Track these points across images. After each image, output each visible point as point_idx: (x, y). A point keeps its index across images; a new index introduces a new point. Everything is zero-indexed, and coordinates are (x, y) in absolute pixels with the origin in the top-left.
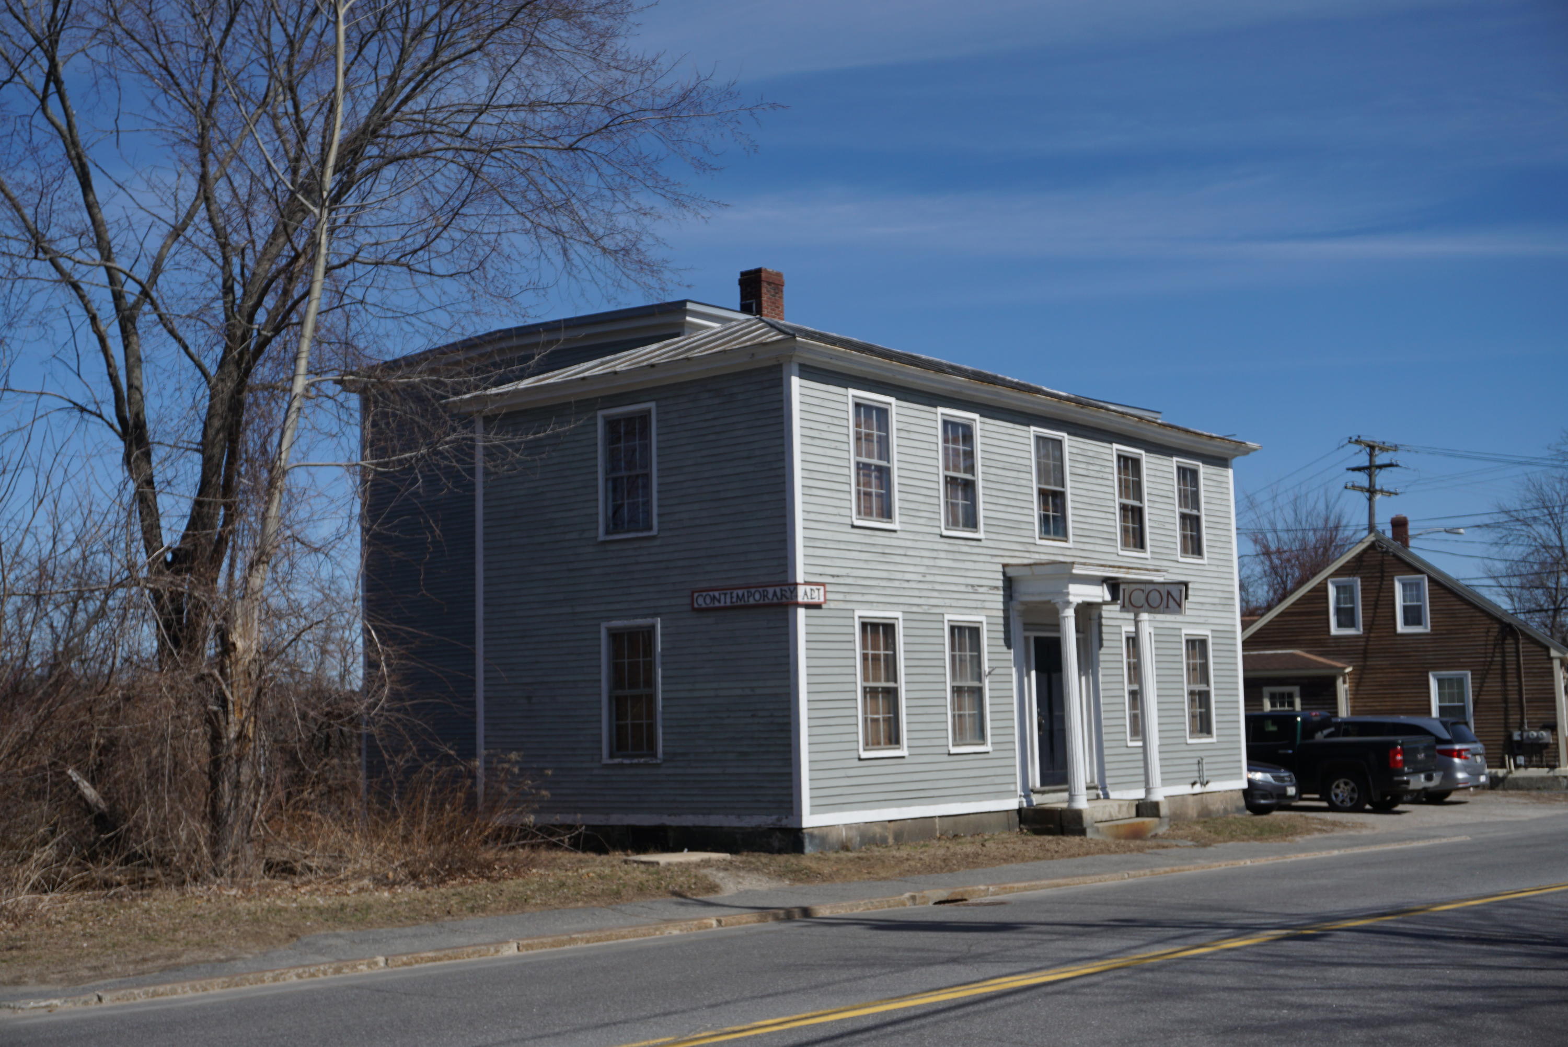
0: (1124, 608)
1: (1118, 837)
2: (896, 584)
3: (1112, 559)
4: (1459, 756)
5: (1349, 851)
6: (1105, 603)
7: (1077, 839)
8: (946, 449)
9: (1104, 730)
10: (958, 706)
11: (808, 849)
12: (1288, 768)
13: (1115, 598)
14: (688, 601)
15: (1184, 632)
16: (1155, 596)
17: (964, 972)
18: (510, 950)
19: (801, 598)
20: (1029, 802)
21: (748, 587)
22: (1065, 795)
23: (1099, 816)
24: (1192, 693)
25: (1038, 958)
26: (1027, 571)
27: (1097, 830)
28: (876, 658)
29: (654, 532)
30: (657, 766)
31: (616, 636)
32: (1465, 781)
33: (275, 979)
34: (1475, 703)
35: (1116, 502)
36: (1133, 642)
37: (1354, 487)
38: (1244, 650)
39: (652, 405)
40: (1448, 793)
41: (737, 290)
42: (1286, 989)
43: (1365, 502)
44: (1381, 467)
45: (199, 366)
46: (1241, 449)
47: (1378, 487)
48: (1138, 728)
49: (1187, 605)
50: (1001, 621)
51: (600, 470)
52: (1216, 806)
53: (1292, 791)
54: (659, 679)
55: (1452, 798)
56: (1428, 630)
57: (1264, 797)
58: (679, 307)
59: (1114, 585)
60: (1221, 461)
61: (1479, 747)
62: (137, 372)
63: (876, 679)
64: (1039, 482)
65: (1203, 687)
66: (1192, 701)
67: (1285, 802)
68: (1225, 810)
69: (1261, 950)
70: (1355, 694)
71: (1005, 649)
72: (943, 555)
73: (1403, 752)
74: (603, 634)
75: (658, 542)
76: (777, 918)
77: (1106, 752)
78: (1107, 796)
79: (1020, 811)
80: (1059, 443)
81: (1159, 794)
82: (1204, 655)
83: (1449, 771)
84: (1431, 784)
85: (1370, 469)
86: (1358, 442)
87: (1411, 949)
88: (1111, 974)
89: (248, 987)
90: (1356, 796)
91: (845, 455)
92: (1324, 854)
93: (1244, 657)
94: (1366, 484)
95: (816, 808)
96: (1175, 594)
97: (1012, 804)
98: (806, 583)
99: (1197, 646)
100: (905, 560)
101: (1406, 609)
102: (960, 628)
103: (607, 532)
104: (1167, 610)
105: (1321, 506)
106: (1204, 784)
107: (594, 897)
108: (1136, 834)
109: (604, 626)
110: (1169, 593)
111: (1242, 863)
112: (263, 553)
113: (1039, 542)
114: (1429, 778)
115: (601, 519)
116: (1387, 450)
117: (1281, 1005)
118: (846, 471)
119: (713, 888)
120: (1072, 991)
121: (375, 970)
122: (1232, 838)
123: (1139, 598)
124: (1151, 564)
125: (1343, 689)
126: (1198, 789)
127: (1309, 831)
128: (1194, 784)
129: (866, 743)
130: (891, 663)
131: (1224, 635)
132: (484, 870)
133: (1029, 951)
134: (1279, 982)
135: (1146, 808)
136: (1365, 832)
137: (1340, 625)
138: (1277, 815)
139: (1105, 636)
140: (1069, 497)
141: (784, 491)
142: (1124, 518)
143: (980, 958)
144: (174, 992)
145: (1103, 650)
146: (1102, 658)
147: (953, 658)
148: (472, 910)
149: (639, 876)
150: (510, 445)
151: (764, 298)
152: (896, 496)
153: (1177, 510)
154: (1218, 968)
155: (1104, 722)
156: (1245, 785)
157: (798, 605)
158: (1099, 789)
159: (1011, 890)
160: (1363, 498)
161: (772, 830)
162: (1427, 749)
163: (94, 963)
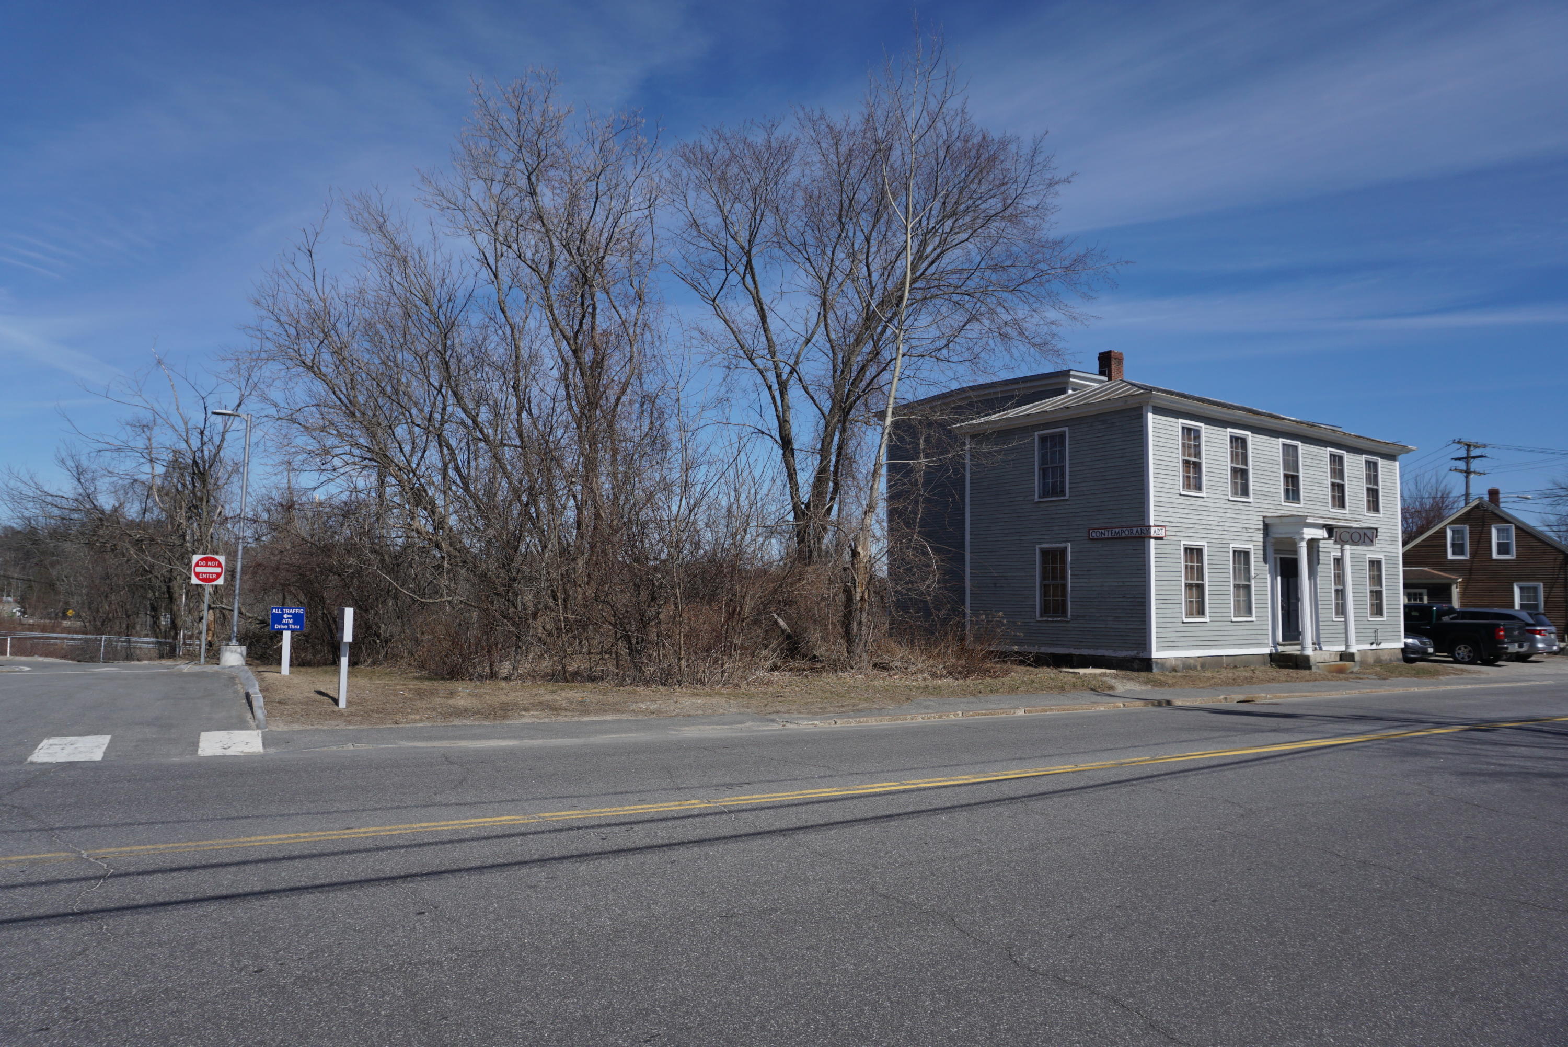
0: (1336, 542)
1: (1330, 672)
2: (1204, 527)
3: (1326, 514)
4: (1540, 634)
5: (1478, 686)
6: (1324, 539)
7: (1307, 672)
8: (1232, 452)
9: (1320, 611)
10: (1237, 595)
11: (1155, 670)
12: (1428, 637)
13: (1330, 536)
14: (1086, 534)
15: (1368, 556)
16: (1356, 537)
17: (1287, 737)
18: (1021, 713)
19: (1152, 534)
20: (1276, 650)
21: (1121, 527)
22: (1299, 647)
23: (1318, 660)
24: (1371, 592)
25: (1322, 732)
26: (1278, 520)
27: (1318, 668)
28: (1192, 567)
29: (1067, 497)
30: (1067, 622)
31: (1044, 553)
32: (1543, 649)
33: (912, 719)
34: (1546, 602)
35: (1328, 480)
36: (1339, 562)
37: (1456, 470)
38: (1404, 566)
39: (1066, 429)
40: (1530, 656)
41: (1097, 363)
42: (1486, 756)
43: (1464, 479)
44: (1474, 458)
45: (821, 410)
46: (1405, 450)
47: (1472, 470)
48: (1341, 610)
49: (1376, 541)
50: (1262, 548)
51: (1036, 464)
52: (1385, 657)
53: (1431, 650)
54: (1069, 576)
55: (1533, 658)
56: (1514, 557)
57: (1413, 653)
58: (1066, 374)
59: (1330, 529)
60: (1392, 457)
61: (1553, 629)
62: (787, 414)
63: (1192, 579)
64: (1284, 469)
65: (1378, 588)
66: (1372, 596)
67: (1425, 657)
68: (1390, 660)
69: (1459, 735)
70: (1463, 595)
71: (1263, 564)
72: (1229, 511)
73: (1505, 630)
74: (1037, 552)
75: (1069, 503)
76: (1153, 705)
77: (1321, 623)
78: (1321, 649)
79: (1270, 655)
80: (1296, 447)
81: (1354, 649)
82: (1379, 569)
83: (1533, 642)
84: (1522, 650)
85: (1467, 459)
86: (1459, 442)
87: (1553, 740)
88: (1376, 742)
89: (900, 722)
90: (1472, 655)
91: (1176, 456)
92: (1462, 687)
93: (1404, 572)
94: (1464, 468)
95: (1159, 648)
96: (1369, 534)
97: (1267, 651)
98: (1155, 526)
99: (1376, 565)
100: (1209, 513)
101: (1499, 545)
102: (1240, 552)
103: (1040, 497)
104: (1364, 543)
105: (1433, 481)
106: (1378, 644)
107: (1051, 689)
108: (1341, 670)
109: (1038, 547)
110: (1365, 534)
111: (1412, 690)
112: (871, 507)
113: (1284, 504)
114: (1521, 646)
115: (1036, 489)
116: (1479, 447)
117: (1489, 763)
118: (1177, 464)
119: (1111, 688)
120: (1357, 749)
121: (958, 718)
122: (1401, 675)
123: (1346, 536)
124: (1349, 516)
125: (1455, 591)
126: (1374, 647)
127: (1448, 674)
128: (1372, 644)
129: (1186, 614)
130: (1200, 570)
131: (1392, 558)
132: (986, 672)
133: (1315, 729)
134: (1478, 752)
135: (1346, 656)
136: (1483, 676)
137: (1454, 553)
138: (1420, 664)
139: (1321, 558)
140: (1301, 479)
141: (1143, 476)
142: (1333, 490)
143: (1287, 730)
144: (867, 722)
145: (1320, 566)
146: (1319, 570)
147: (1234, 568)
148: (991, 691)
149: (1071, 679)
150: (996, 452)
151: (1113, 367)
152: (1204, 478)
153: (1365, 486)
154: (1438, 743)
155: (1320, 607)
156: (1403, 646)
157: (1151, 538)
158: (1318, 645)
159: (1280, 697)
160: (1461, 477)
161: (1133, 659)
162: (1519, 628)
163: (820, 706)
